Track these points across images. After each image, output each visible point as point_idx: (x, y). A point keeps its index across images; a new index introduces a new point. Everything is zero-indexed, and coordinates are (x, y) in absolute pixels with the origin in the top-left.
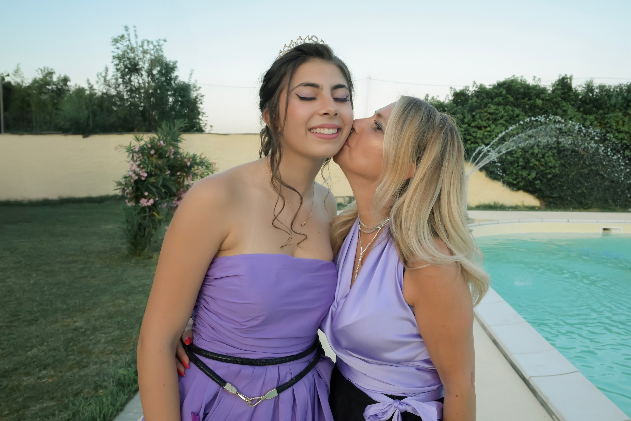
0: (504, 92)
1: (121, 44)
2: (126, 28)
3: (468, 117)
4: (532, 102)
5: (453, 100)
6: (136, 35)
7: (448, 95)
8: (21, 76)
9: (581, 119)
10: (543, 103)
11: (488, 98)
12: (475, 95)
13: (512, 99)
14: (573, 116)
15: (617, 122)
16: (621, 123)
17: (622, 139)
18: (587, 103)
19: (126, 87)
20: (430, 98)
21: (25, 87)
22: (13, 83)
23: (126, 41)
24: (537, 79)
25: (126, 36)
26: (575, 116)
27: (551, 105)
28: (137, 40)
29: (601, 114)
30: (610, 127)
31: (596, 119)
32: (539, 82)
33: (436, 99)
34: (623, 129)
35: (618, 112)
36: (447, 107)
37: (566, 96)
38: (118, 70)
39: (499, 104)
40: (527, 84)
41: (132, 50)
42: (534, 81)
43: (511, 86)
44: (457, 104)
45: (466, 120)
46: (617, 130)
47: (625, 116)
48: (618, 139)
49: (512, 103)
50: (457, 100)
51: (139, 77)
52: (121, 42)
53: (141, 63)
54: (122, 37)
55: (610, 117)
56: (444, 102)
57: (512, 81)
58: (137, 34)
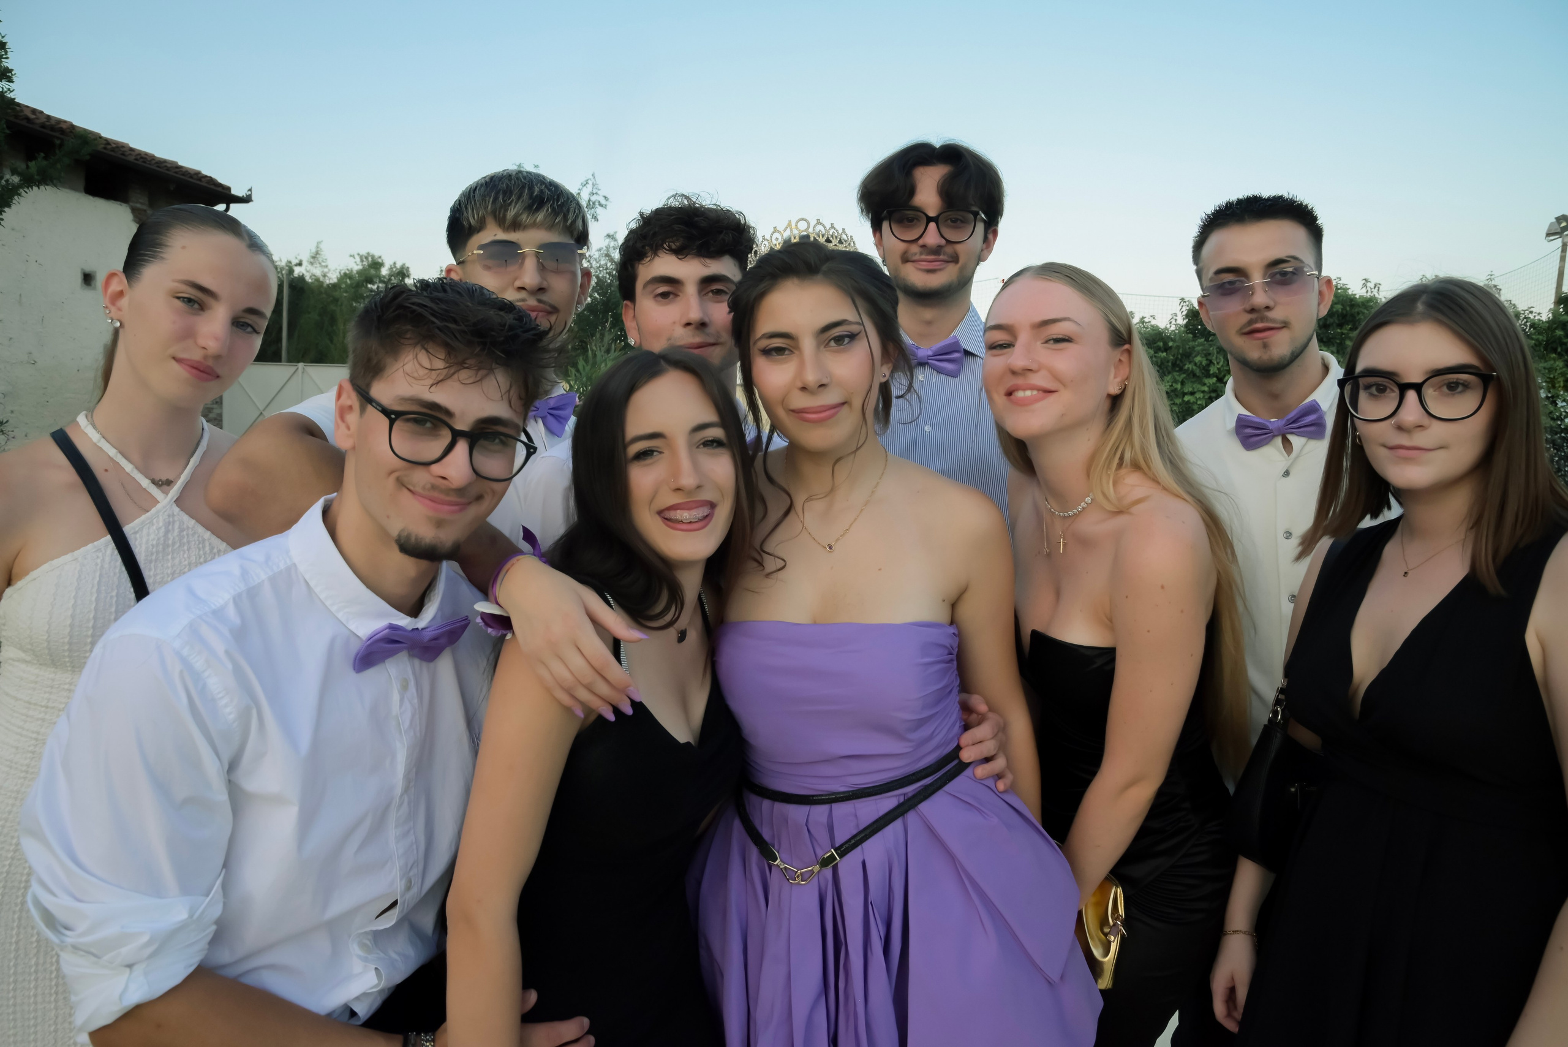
3: (1218, 363)
5: (1186, 326)
7: (1176, 315)
8: (323, 264)
21: (328, 285)
22: (308, 279)
24: (1371, 285)
32: (1375, 291)
33: (1150, 322)
36: (1173, 340)
40: (1349, 295)
42: (1364, 290)
44: (1195, 337)
45: (1213, 370)
50: (1195, 326)
56: (1166, 328)
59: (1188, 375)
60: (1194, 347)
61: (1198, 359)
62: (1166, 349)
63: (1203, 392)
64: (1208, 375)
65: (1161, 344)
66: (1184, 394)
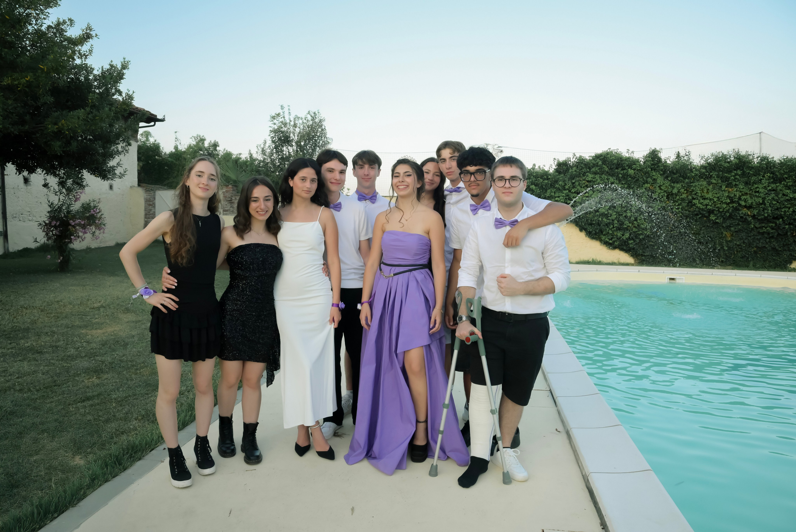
0: (600, 163)
2: (282, 108)
3: (569, 184)
4: (625, 171)
5: (556, 169)
6: (289, 113)
7: (552, 165)
9: (670, 187)
10: (635, 173)
11: (586, 168)
12: (575, 166)
13: (607, 169)
14: (662, 184)
15: (702, 190)
16: (706, 191)
17: (707, 205)
18: (674, 174)
19: (279, 155)
20: (537, 167)
23: (281, 118)
24: (630, 152)
25: (282, 114)
26: (664, 184)
27: (642, 175)
28: (290, 117)
29: (687, 183)
30: (695, 194)
31: (683, 187)
32: (632, 154)
33: (542, 168)
34: (707, 196)
35: (703, 181)
36: (551, 175)
37: (656, 167)
38: (273, 142)
39: (595, 173)
40: (621, 156)
41: (285, 124)
42: (628, 154)
43: (606, 158)
44: (559, 173)
45: (567, 187)
46: (702, 197)
47: (709, 185)
48: (703, 205)
49: (607, 172)
50: (560, 169)
51: (289, 147)
52: (277, 119)
53: (292, 135)
54: (278, 115)
55: (695, 186)
56: (548, 171)
57: (607, 154)
59: (557, 189)
60: (559, 178)
61: (560, 183)
62: (548, 179)
63: (563, 196)
64: (565, 190)
65: (546, 177)
66: (556, 197)
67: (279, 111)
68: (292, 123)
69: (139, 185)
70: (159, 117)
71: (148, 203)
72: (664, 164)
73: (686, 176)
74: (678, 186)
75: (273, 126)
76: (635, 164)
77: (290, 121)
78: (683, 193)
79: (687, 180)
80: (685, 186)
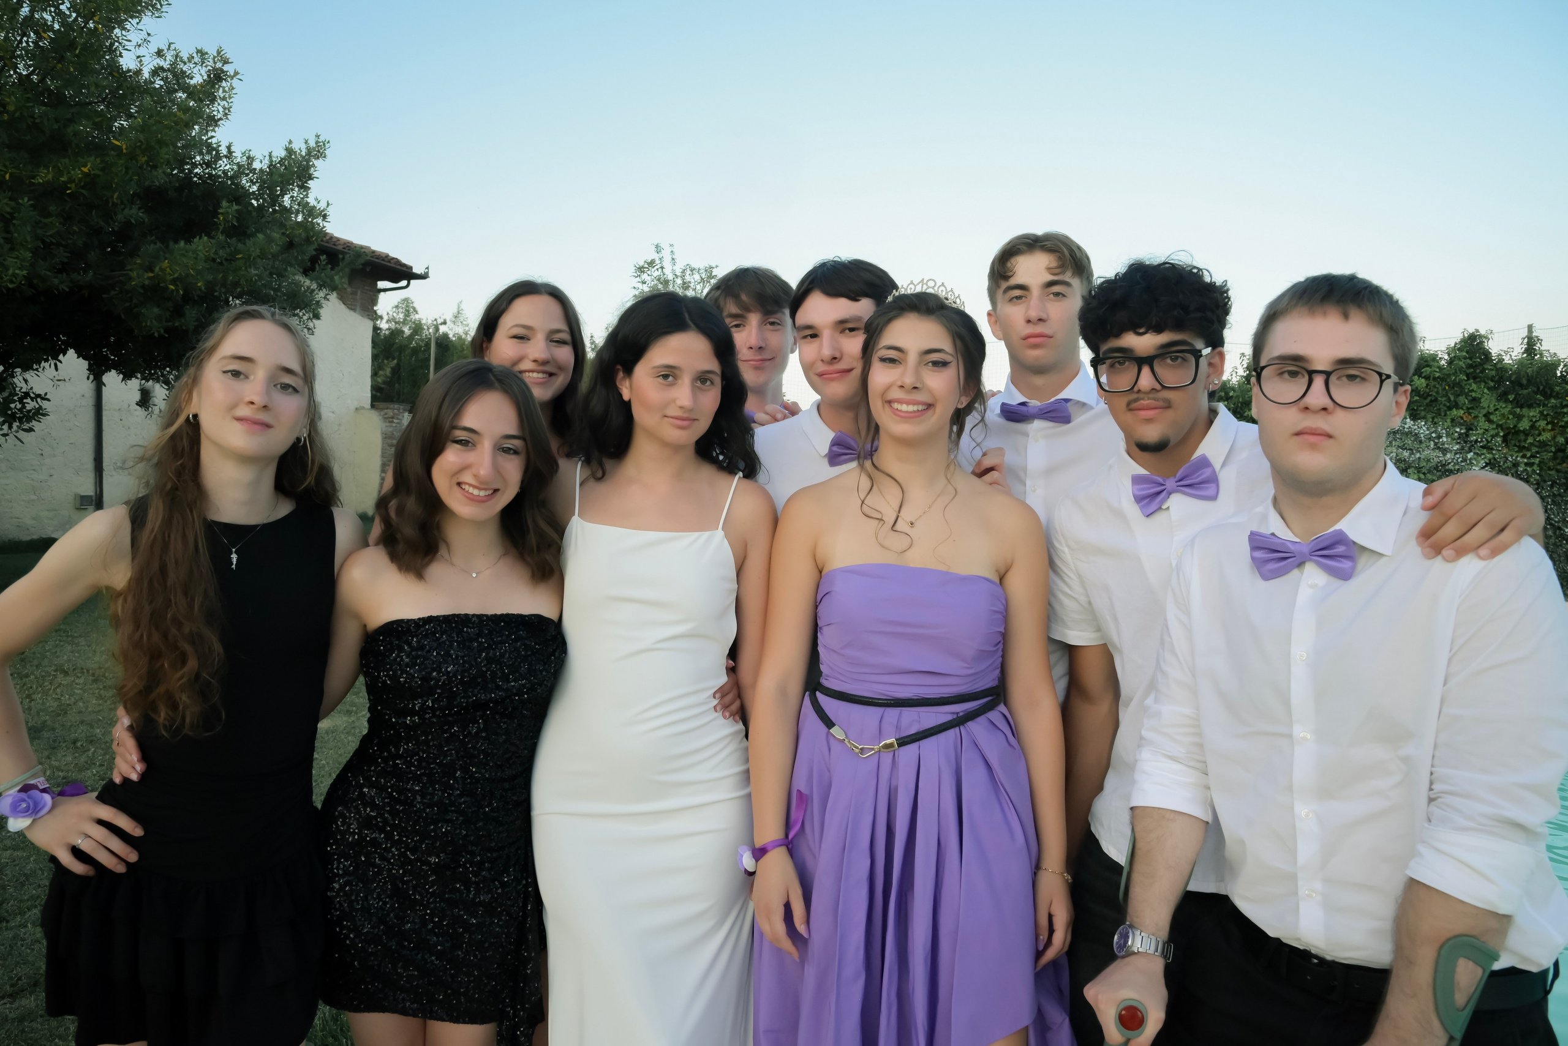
1: (649, 275)
2: (658, 249)
6: (673, 259)
9: (1511, 417)
10: (1427, 385)
14: (1492, 409)
18: (1521, 385)
22: (450, 336)
23: (657, 269)
25: (658, 262)
26: (1496, 410)
27: (1445, 389)
28: (675, 267)
29: (1554, 407)
37: (1478, 371)
52: (649, 272)
54: (651, 263)
58: (674, 257)
67: (652, 255)
68: (679, 281)
69: (373, 406)
70: (417, 270)
71: (389, 441)
72: (1499, 366)
73: (1552, 390)
74: (1531, 414)
75: (641, 287)
76: (1428, 366)
77: (677, 276)
78: (1544, 430)
79: (1553, 401)
80: (1548, 415)
